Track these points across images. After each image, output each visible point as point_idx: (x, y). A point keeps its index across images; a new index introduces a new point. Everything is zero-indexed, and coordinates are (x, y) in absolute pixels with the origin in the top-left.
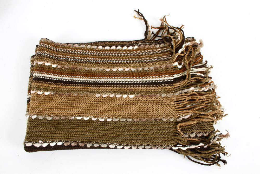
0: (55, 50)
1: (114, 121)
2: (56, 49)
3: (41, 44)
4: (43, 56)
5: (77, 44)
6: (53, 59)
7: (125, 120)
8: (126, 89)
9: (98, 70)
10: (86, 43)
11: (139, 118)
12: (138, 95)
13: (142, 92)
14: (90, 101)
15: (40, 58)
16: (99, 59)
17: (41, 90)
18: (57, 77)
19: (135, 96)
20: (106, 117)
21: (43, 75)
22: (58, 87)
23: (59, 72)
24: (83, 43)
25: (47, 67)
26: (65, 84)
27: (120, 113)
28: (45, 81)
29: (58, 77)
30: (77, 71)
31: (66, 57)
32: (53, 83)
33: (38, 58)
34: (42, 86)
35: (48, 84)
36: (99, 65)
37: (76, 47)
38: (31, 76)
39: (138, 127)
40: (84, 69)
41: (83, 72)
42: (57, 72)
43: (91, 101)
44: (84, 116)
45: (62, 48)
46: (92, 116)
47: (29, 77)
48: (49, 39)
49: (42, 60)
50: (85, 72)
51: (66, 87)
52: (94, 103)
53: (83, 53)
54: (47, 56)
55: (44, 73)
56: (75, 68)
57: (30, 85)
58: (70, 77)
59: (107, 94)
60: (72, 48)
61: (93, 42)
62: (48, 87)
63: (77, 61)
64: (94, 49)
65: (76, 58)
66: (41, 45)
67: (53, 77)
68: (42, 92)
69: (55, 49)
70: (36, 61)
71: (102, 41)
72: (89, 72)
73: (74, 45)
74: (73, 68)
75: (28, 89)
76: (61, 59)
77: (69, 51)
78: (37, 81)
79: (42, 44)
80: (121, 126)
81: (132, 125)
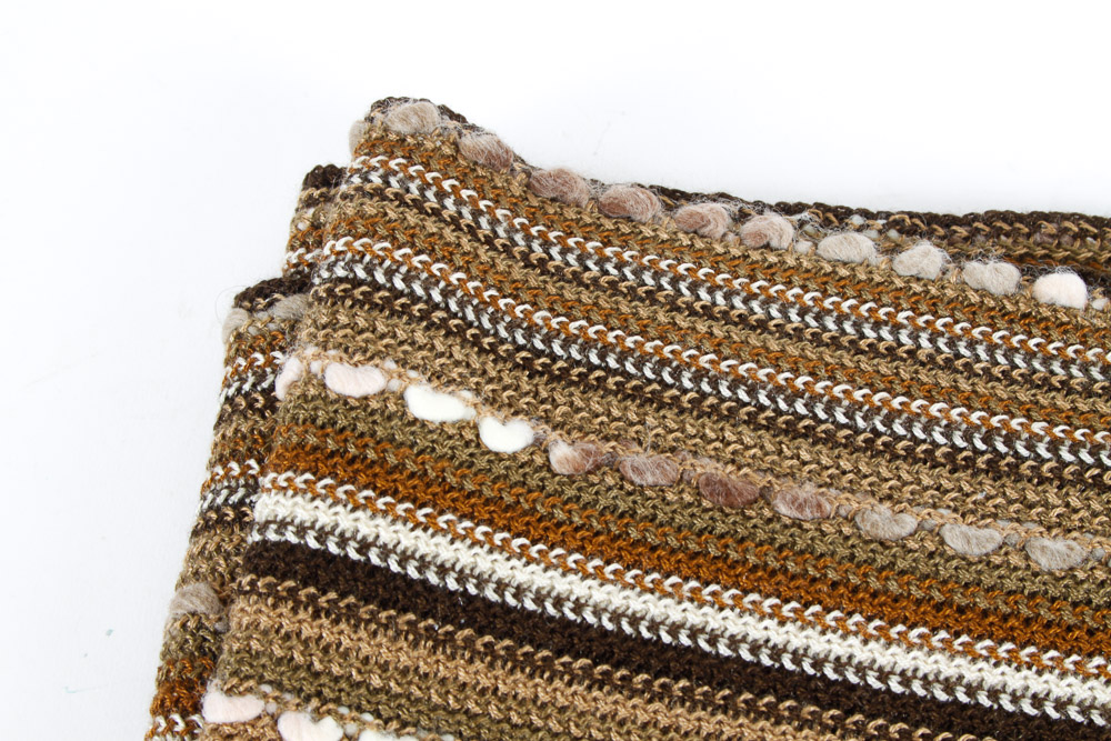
0: (525, 256)
2: (536, 245)
3: (374, 162)
4: (391, 304)
5: (779, 220)
6: (502, 349)
9: (1015, 560)
10: (888, 215)
15: (361, 323)
16: (1037, 427)
17: (325, 702)
18: (523, 574)
21: (365, 525)
22: (522, 692)
23: (560, 515)
24: (849, 212)
25: (422, 443)
26: (617, 666)
28: (384, 606)
29: (536, 577)
30: (761, 535)
31: (649, 347)
32: (469, 642)
33: (333, 325)
34: (345, 655)
35: (415, 645)
36: (1031, 496)
37: (767, 246)
38: (221, 520)
40: (850, 520)
41: (843, 551)
42: (534, 510)
45: (607, 243)
47: (191, 518)
48: (470, 121)
49: (377, 354)
50: (861, 555)
51: (622, 713)
53: (848, 326)
54: (436, 307)
55: (380, 504)
56: (750, 492)
57: (200, 626)
58: (675, 594)
60: (719, 249)
61: (960, 214)
62: (405, 672)
63: (779, 412)
64: (983, 293)
65: (762, 374)
66: (376, 179)
67: (484, 562)
68: (329, 721)
69: (528, 238)
70: (311, 350)
71: (1076, 218)
72: (912, 571)
73: (742, 217)
74: (728, 494)
75: (156, 661)
76: (592, 368)
77: (683, 286)
78: (292, 592)
79: (393, 164)
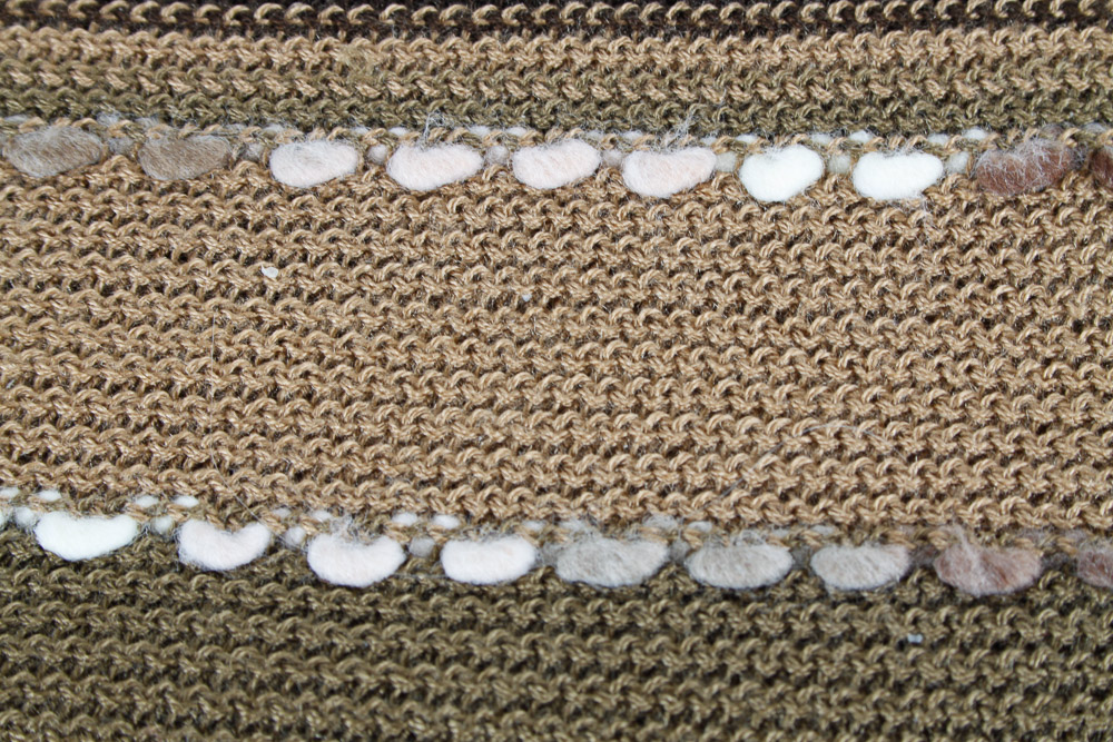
1: (575, 589)
7: (769, 562)
8: (798, 58)
11: (1046, 539)
12: (1017, 157)
13: (1086, 96)
14: (177, 245)
19: (971, 175)
20: (430, 513)
27: (689, 445)
39: (1030, 693)
43: (184, 258)
44: (51, 495)
46: (188, 501)
52: (238, 284)
59: (474, 143)
80: (706, 662)
81: (903, 646)
